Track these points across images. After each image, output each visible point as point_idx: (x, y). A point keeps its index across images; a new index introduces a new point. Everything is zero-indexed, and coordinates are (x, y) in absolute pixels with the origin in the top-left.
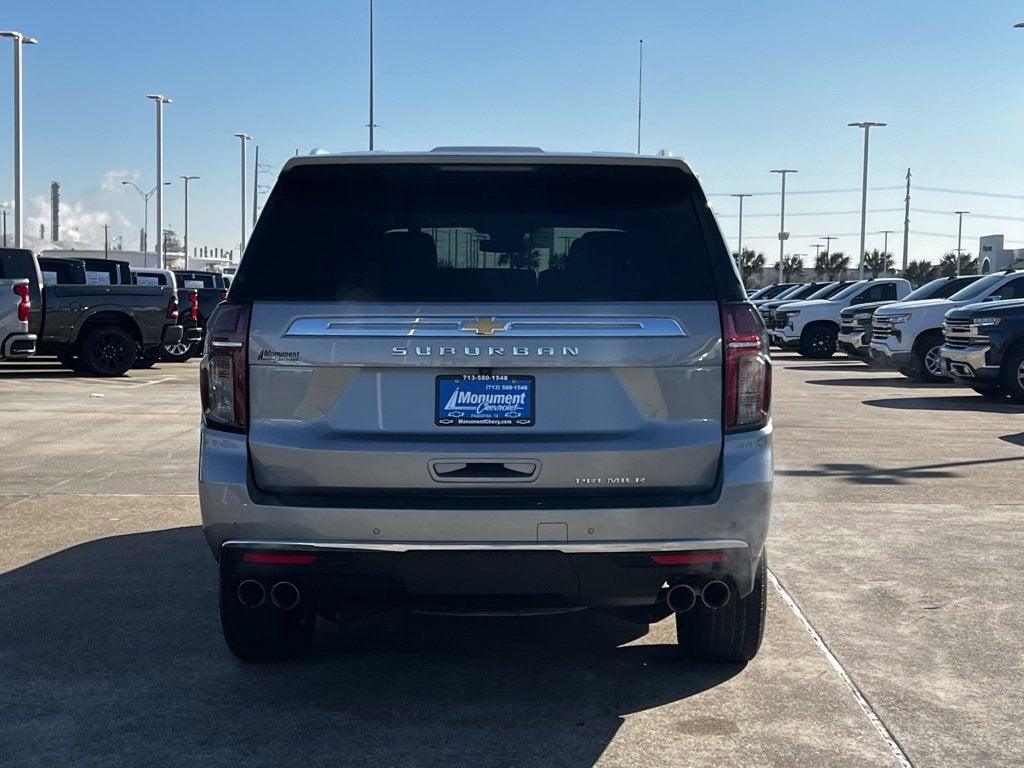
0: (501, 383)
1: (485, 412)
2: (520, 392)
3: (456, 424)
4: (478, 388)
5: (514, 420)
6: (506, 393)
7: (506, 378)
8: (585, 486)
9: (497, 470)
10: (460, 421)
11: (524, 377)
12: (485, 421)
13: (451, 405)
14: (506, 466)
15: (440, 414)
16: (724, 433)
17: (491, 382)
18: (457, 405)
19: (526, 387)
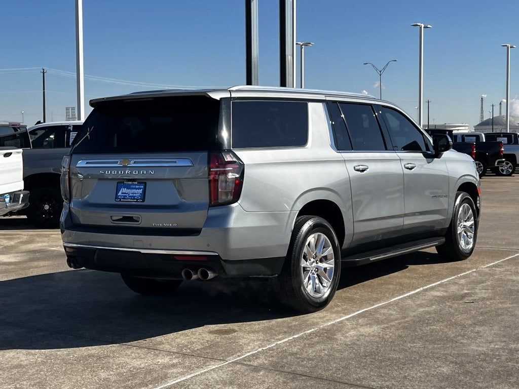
0: (136, 185)
1: (130, 196)
2: (140, 189)
3: (120, 201)
4: (128, 187)
5: (137, 200)
6: (136, 189)
7: (137, 183)
8: (156, 227)
9: (130, 219)
10: (122, 200)
11: (143, 182)
12: (128, 200)
13: (120, 194)
14: (134, 218)
15: (117, 197)
16: (209, 207)
17: (133, 184)
18: (122, 193)
19: (142, 187)
